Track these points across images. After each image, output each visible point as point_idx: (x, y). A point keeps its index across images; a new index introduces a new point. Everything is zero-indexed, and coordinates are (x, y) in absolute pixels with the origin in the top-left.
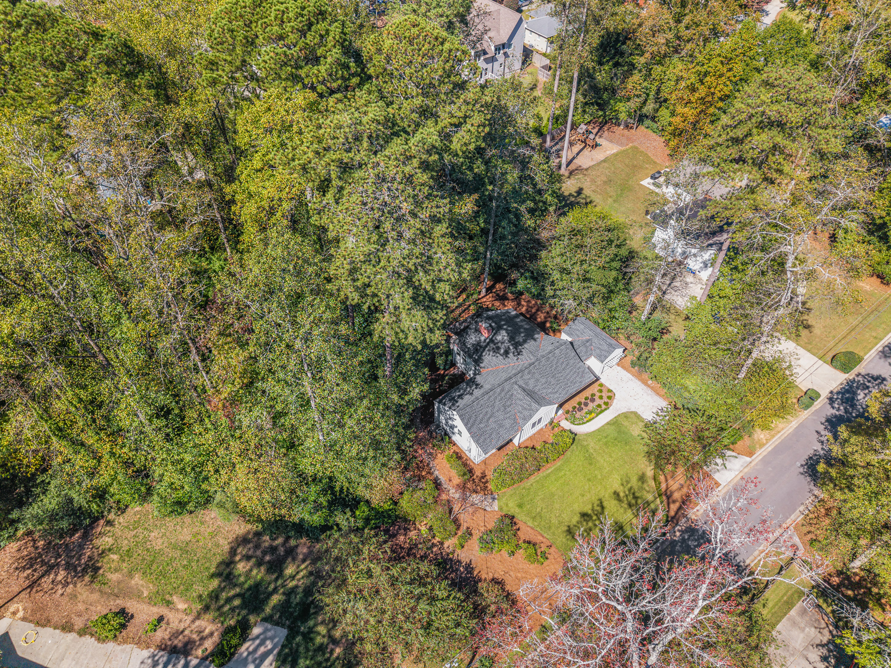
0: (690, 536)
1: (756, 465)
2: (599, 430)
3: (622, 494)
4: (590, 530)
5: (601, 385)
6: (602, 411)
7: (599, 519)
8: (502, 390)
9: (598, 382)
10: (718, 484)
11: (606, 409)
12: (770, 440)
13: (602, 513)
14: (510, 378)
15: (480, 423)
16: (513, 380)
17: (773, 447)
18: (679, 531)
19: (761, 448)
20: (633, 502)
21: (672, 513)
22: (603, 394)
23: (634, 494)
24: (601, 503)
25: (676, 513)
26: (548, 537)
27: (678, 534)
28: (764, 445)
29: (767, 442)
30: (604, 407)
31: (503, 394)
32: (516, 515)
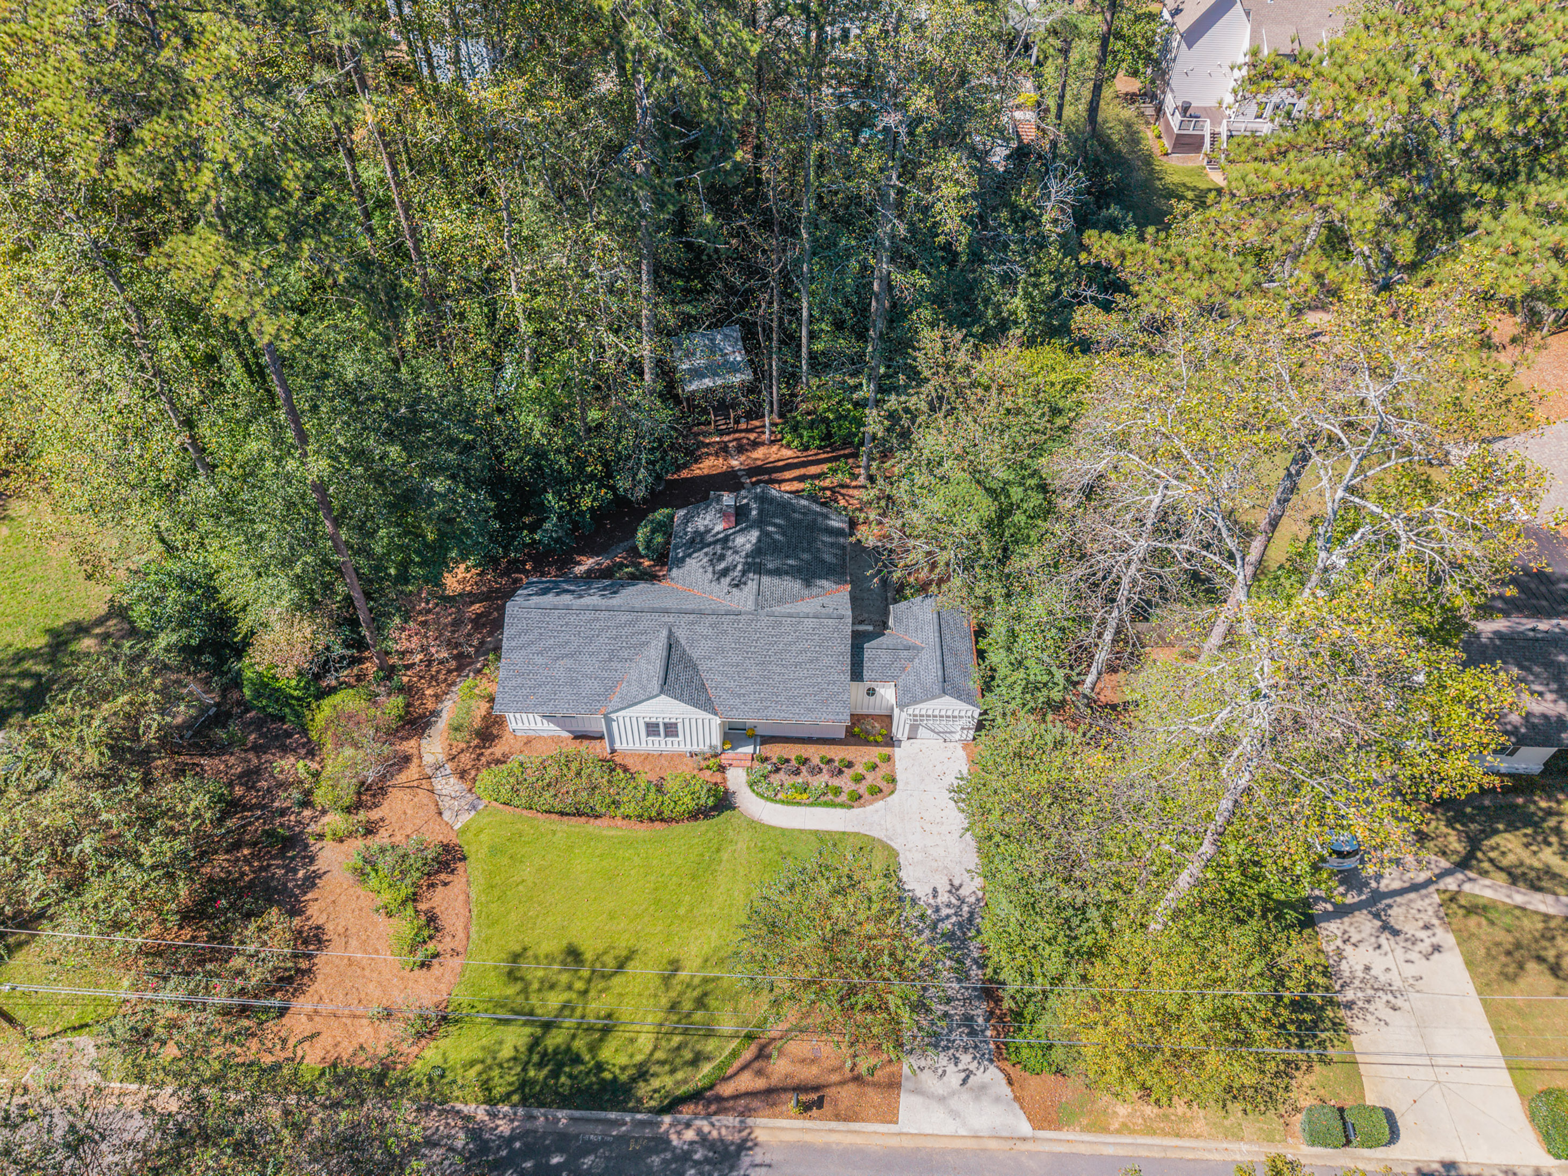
0: (707, 1160)
1: (1031, 1155)
2: (783, 832)
3: (683, 975)
4: (552, 987)
5: (889, 758)
6: (834, 805)
7: (589, 981)
8: (631, 623)
9: (886, 751)
10: (891, 1116)
11: (842, 805)
12: (1132, 1132)
13: (605, 977)
14: (667, 611)
15: (540, 653)
16: (671, 619)
17: (1121, 1152)
18: (699, 1132)
19: (1086, 1129)
20: (687, 1006)
21: (727, 1089)
22: (870, 777)
23: (706, 994)
24: (628, 958)
25: (736, 1097)
26: (473, 935)
27: (690, 1135)
28: (1105, 1130)
29: (1118, 1132)
30: (843, 798)
31: (628, 630)
32: (471, 859)
